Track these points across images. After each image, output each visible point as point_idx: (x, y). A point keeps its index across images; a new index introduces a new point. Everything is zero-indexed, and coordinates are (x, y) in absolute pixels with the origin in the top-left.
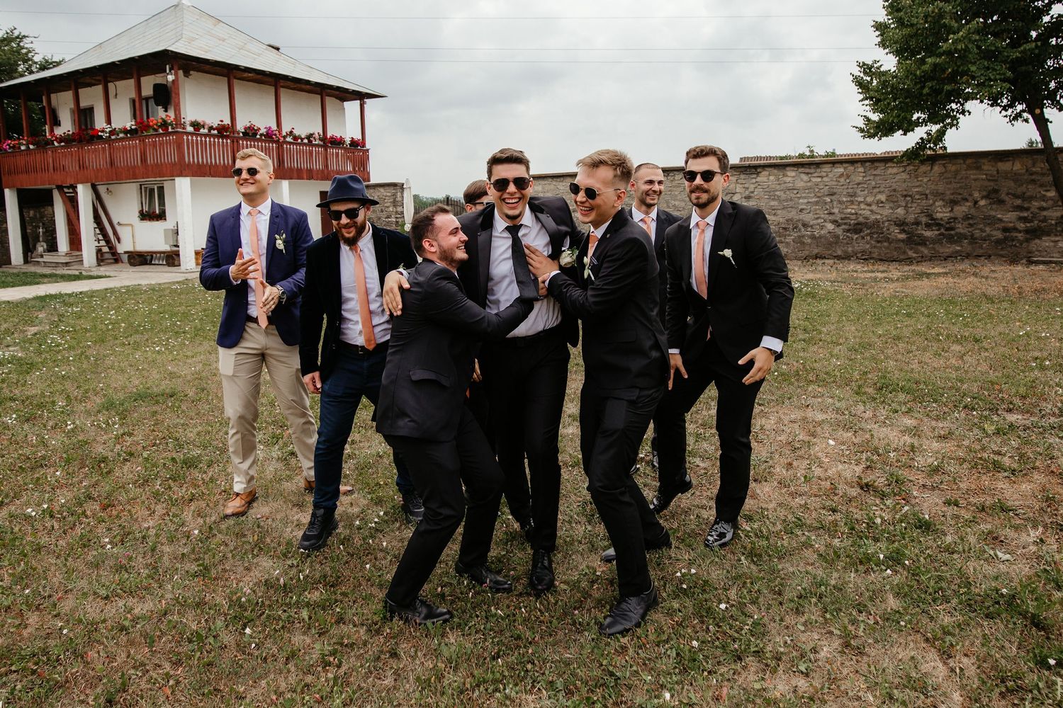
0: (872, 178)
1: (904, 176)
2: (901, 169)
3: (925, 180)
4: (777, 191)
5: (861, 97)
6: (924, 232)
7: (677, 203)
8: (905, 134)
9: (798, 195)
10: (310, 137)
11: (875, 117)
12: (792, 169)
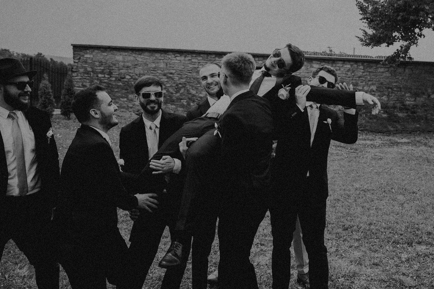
0: (368, 74)
1: (388, 74)
2: (386, 70)
6: (398, 113)
8: (388, 46)
12: (317, 62)
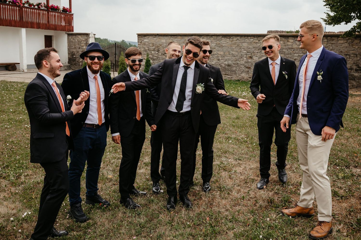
0: (330, 45)
1: (346, 45)
2: (345, 41)
3: (357, 47)
4: (283, 49)
5: (325, 3)
6: (354, 74)
7: (234, 53)
8: (346, 24)
9: (294, 52)
10: (39, 5)
11: (332, 14)
12: (292, 38)
